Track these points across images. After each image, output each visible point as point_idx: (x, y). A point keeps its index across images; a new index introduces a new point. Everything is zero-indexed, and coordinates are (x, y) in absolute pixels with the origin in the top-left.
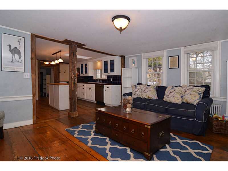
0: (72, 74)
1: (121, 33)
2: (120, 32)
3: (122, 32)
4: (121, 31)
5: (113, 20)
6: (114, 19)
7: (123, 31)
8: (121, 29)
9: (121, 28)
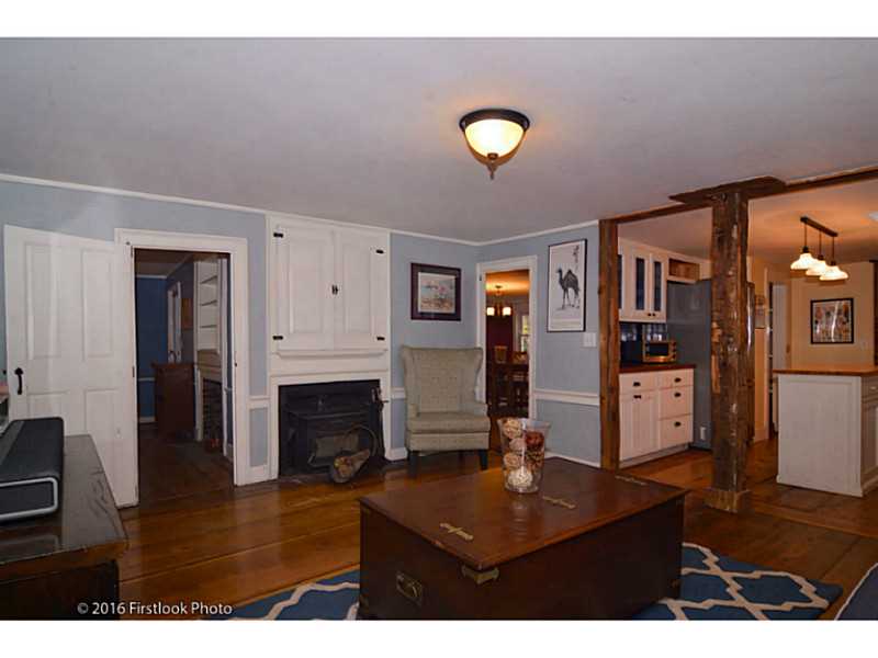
0: (715, 325)
1: (492, 177)
2: (489, 173)
3: (496, 173)
4: (492, 168)
5: (464, 123)
6: (468, 123)
7: (500, 168)
8: (492, 161)
9: (492, 157)
